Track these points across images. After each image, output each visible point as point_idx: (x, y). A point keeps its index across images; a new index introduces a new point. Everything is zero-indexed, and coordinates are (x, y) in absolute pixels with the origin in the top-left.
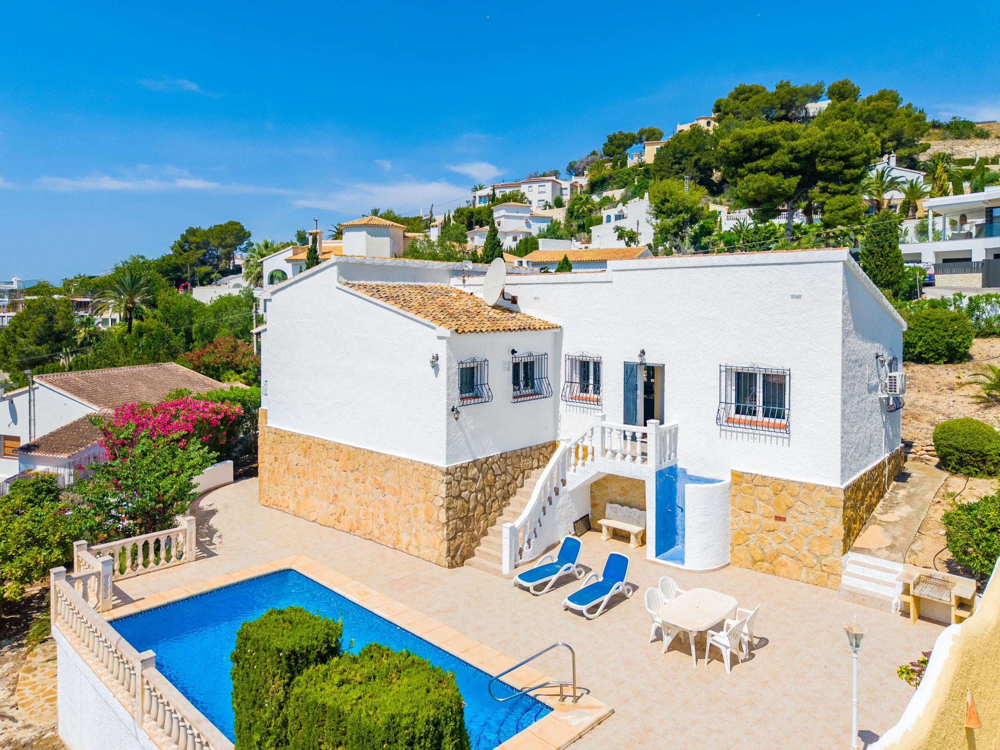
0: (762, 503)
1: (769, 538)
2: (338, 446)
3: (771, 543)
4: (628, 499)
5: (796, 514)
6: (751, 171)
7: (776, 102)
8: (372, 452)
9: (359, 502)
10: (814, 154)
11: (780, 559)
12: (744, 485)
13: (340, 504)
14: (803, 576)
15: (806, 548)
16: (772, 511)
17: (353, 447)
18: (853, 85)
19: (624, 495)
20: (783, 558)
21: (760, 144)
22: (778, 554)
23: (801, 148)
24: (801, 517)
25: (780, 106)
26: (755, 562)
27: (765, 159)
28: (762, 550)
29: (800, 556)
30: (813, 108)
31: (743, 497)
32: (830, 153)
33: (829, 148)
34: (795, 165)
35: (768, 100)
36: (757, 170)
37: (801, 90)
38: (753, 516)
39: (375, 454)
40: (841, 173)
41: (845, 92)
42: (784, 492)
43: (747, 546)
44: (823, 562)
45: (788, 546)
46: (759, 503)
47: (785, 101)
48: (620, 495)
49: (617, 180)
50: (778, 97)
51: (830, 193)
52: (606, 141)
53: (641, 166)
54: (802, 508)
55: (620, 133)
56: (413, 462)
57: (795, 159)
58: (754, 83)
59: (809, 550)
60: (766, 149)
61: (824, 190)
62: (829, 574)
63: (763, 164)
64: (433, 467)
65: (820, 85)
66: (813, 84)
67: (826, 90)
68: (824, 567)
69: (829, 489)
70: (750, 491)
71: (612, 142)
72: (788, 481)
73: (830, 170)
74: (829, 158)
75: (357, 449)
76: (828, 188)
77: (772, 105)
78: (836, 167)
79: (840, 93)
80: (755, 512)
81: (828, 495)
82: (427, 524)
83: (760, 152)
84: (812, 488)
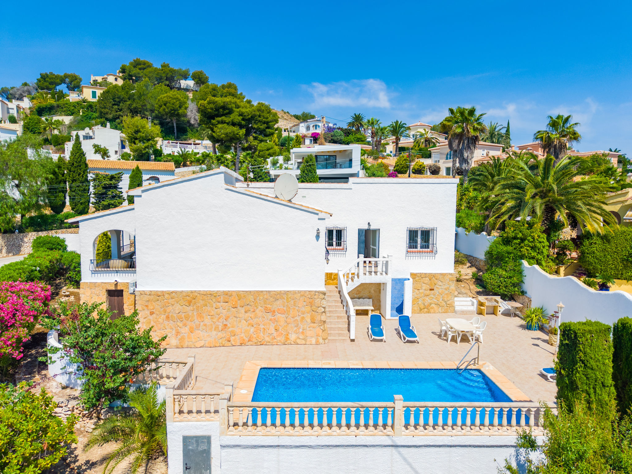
0: (424, 285)
1: (427, 298)
2: (227, 294)
3: (428, 300)
4: (361, 295)
5: (438, 287)
6: (219, 122)
7: (164, 75)
8: (262, 292)
9: (249, 325)
10: (253, 117)
11: (431, 306)
12: (417, 278)
13: (230, 329)
14: (440, 311)
15: (441, 299)
16: (428, 287)
17: (243, 291)
18: (205, 75)
19: (359, 293)
20: (433, 305)
21: (224, 107)
22: (431, 304)
23: (246, 114)
24: (440, 287)
25: (165, 78)
26: (421, 310)
27: (226, 117)
28: (424, 304)
29: (439, 303)
30: (184, 83)
31: (417, 284)
32: (260, 119)
33: (260, 116)
34: (243, 122)
35: (158, 73)
36: (223, 122)
37: (178, 71)
38: (421, 291)
39: (265, 293)
40: (265, 130)
41: (202, 78)
42: (434, 278)
43: (418, 304)
44: (448, 303)
45: (434, 300)
46: (423, 285)
47: (169, 76)
48: (356, 294)
49: (64, 109)
50: (164, 72)
51: (259, 140)
52: (39, 77)
53: (84, 102)
54: (440, 283)
55: (51, 73)
56: (299, 292)
57: (243, 120)
58: (146, 60)
59: (442, 300)
60: (227, 111)
61: (255, 138)
62: (450, 307)
63: (225, 119)
64: (316, 292)
65: (188, 71)
66: (184, 69)
67: (191, 74)
68: (448, 305)
69: (451, 274)
70: (420, 280)
71: (45, 79)
72: (435, 274)
73: (260, 128)
74: (259, 121)
75: (247, 292)
76: (258, 138)
77: (161, 76)
78: (263, 127)
79: (199, 78)
80: (421, 289)
81: (450, 276)
82: (312, 324)
83: (223, 112)
84: (443, 275)
